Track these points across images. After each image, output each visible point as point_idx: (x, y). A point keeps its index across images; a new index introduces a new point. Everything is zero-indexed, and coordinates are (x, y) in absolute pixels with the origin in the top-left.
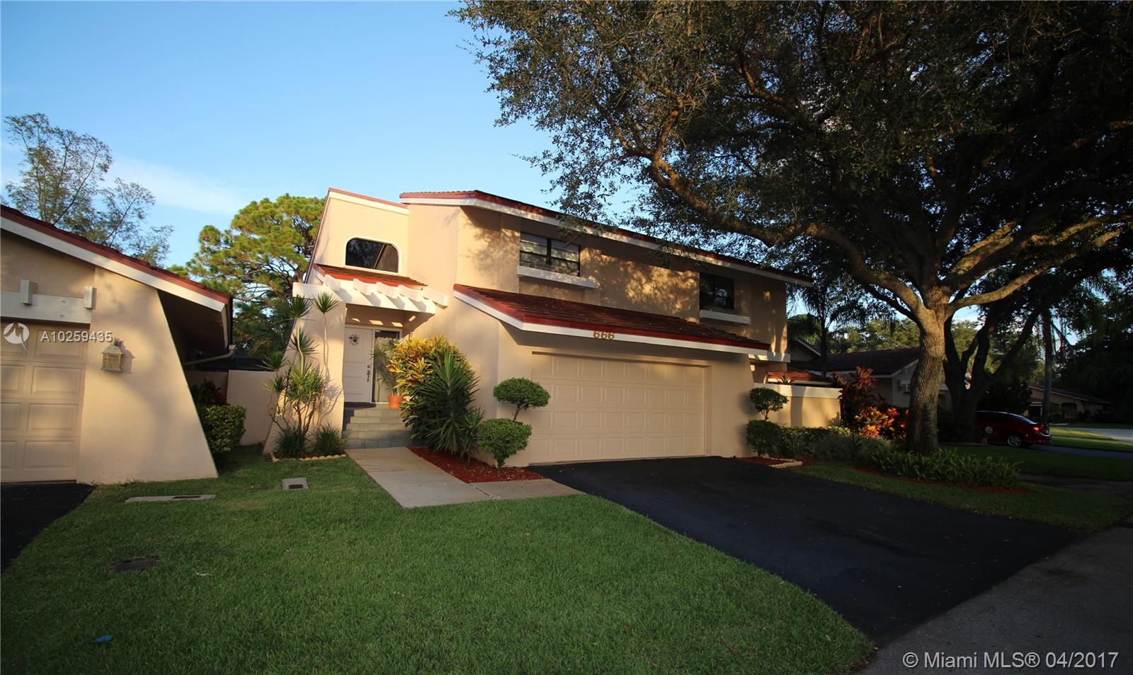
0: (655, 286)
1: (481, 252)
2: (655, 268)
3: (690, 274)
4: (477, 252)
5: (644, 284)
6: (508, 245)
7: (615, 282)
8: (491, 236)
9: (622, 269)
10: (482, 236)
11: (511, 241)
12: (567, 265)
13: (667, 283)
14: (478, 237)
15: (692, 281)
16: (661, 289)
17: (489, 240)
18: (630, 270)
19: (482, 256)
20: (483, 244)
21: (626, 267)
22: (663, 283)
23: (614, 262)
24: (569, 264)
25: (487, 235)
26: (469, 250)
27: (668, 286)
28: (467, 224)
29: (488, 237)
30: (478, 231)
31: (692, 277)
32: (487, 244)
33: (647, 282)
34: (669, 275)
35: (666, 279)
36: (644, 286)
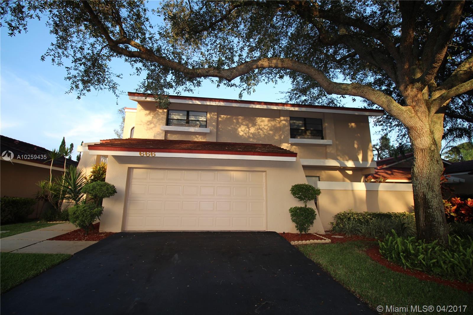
0: (258, 128)
1: (148, 122)
2: (258, 118)
3: (282, 118)
4: (146, 122)
5: (250, 127)
6: (160, 116)
7: (230, 128)
8: (154, 113)
9: (235, 121)
10: (149, 114)
11: (162, 114)
12: (200, 123)
13: (267, 125)
14: (146, 115)
15: (284, 122)
16: (263, 129)
17: (153, 115)
18: (240, 121)
19: (149, 123)
20: (150, 118)
21: (237, 120)
22: (265, 126)
23: (230, 118)
24: (201, 122)
25: (152, 113)
26: (142, 121)
27: (269, 127)
28: (142, 109)
29: (153, 114)
30: (147, 112)
31: (284, 120)
32: (151, 117)
33: (252, 126)
34: (269, 121)
35: (266, 123)
36: (250, 129)
